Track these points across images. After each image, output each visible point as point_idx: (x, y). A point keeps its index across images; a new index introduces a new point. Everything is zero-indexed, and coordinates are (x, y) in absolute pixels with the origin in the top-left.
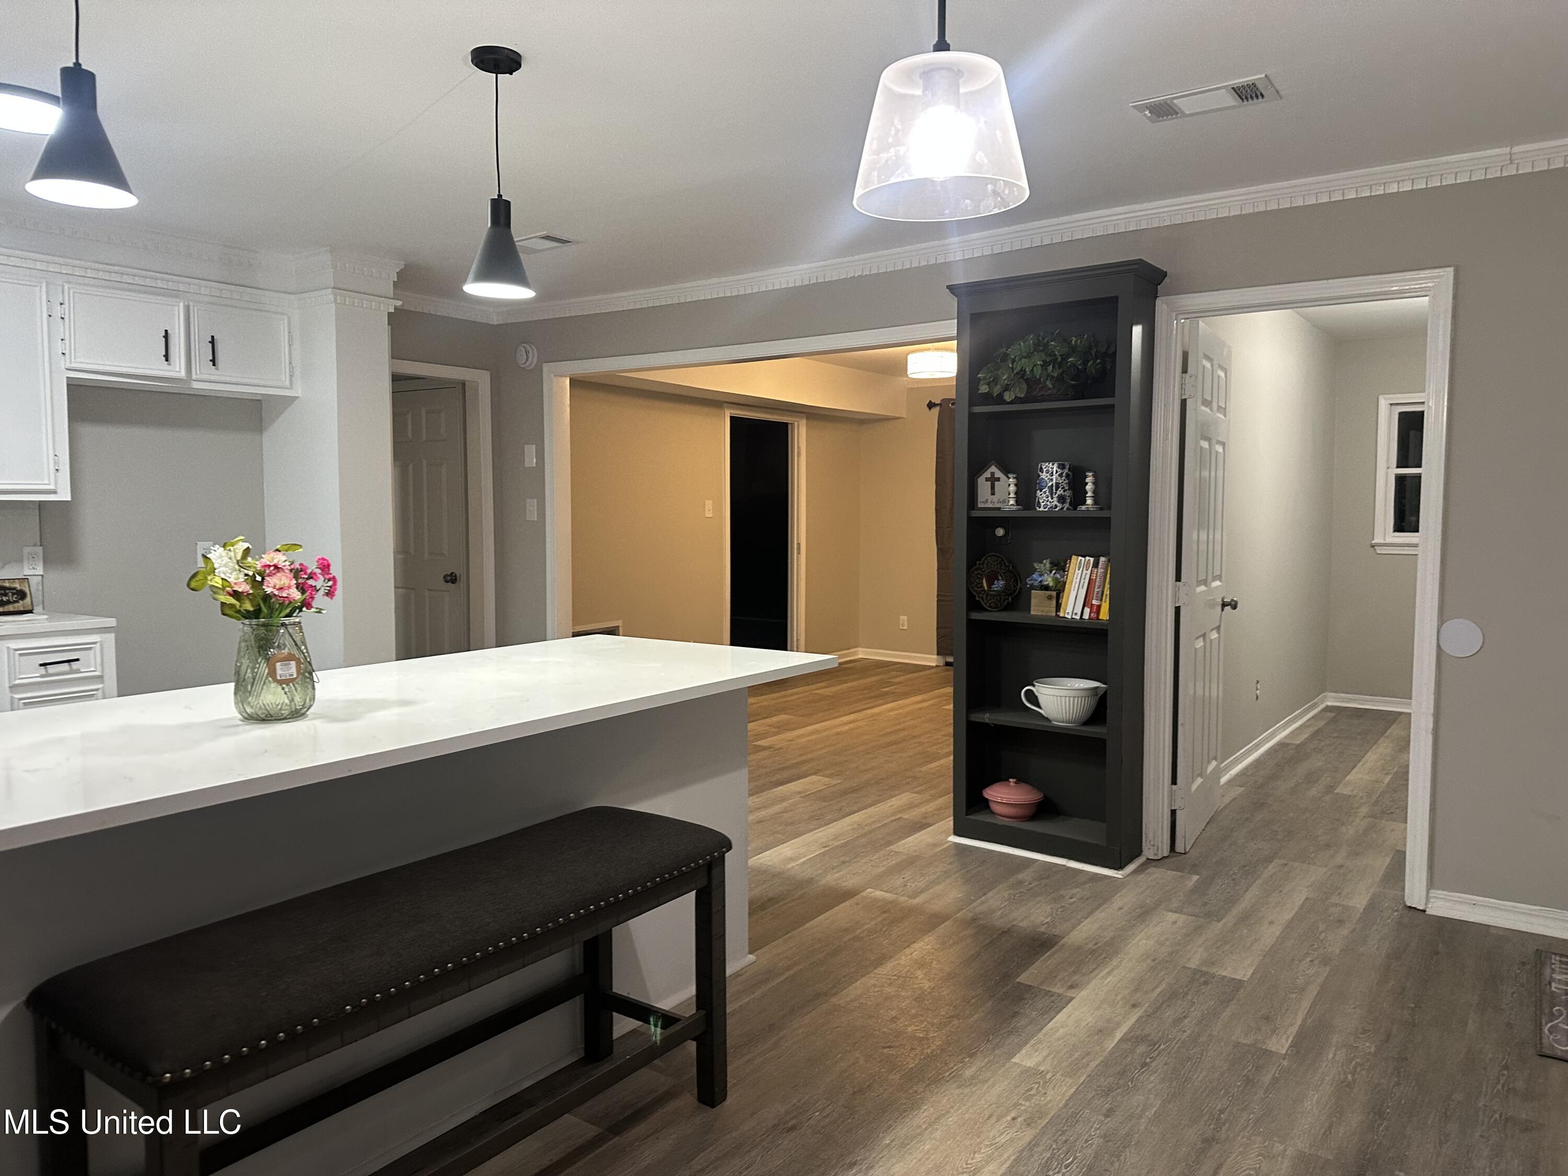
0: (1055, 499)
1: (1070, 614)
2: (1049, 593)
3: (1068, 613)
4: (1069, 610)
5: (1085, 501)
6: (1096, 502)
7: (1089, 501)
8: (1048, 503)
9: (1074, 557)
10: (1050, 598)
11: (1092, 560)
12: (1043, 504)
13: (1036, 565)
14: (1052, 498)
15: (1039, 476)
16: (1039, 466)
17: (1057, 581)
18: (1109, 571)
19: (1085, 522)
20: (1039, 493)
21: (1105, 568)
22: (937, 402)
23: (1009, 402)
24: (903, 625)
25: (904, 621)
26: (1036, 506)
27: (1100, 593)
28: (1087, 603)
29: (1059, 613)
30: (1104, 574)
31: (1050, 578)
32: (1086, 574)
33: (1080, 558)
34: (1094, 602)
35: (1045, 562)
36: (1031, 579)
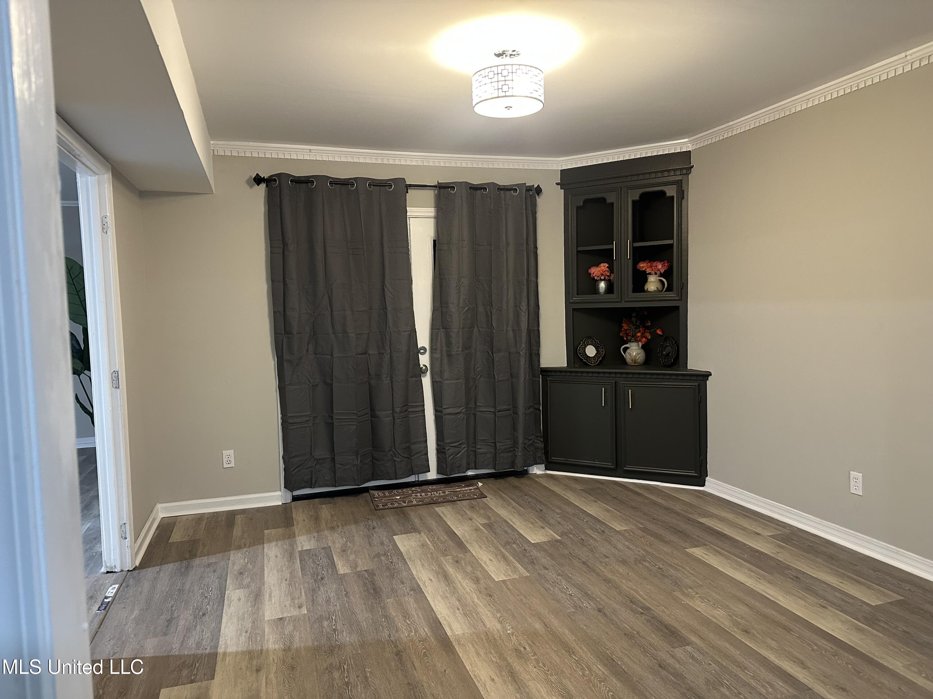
22: (266, 177)
24: (229, 462)
25: (229, 456)
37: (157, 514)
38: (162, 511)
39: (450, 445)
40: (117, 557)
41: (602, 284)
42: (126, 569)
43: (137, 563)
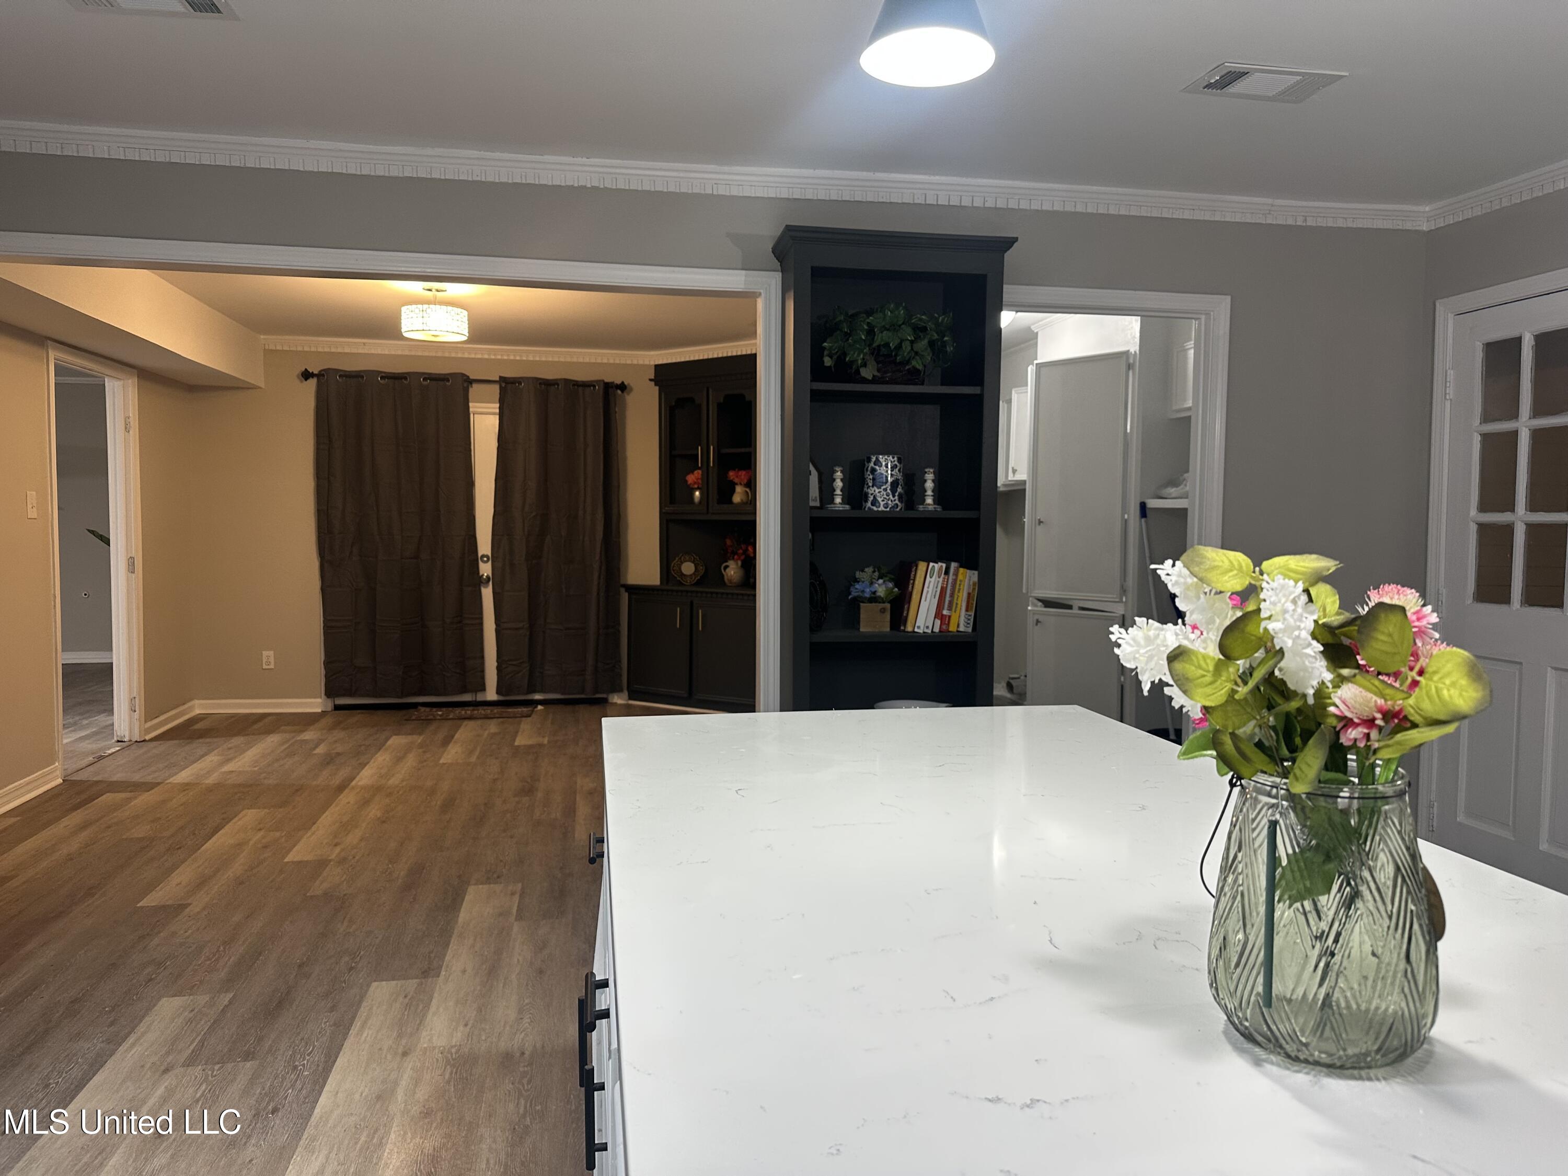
0: (896, 498)
1: (922, 628)
2: (881, 605)
3: (919, 627)
4: (921, 622)
5: (924, 500)
6: (937, 501)
7: (929, 500)
8: (890, 502)
9: (922, 566)
10: (883, 611)
11: (944, 565)
12: (882, 503)
13: (858, 574)
14: (894, 496)
15: (873, 471)
16: (874, 459)
17: (890, 591)
18: (960, 577)
19: (927, 523)
20: (877, 491)
21: (956, 574)
22: (316, 372)
23: (864, 381)
24: (268, 663)
25: (268, 657)
26: (869, 504)
27: (951, 603)
28: (938, 614)
29: (902, 628)
30: (955, 581)
31: (881, 588)
32: (938, 582)
33: (931, 564)
34: (945, 612)
35: (869, 570)
36: (856, 590)
37: (191, 709)
38: (199, 707)
39: (511, 663)
40: (127, 729)
41: (697, 493)
42: (134, 740)
43: (147, 738)
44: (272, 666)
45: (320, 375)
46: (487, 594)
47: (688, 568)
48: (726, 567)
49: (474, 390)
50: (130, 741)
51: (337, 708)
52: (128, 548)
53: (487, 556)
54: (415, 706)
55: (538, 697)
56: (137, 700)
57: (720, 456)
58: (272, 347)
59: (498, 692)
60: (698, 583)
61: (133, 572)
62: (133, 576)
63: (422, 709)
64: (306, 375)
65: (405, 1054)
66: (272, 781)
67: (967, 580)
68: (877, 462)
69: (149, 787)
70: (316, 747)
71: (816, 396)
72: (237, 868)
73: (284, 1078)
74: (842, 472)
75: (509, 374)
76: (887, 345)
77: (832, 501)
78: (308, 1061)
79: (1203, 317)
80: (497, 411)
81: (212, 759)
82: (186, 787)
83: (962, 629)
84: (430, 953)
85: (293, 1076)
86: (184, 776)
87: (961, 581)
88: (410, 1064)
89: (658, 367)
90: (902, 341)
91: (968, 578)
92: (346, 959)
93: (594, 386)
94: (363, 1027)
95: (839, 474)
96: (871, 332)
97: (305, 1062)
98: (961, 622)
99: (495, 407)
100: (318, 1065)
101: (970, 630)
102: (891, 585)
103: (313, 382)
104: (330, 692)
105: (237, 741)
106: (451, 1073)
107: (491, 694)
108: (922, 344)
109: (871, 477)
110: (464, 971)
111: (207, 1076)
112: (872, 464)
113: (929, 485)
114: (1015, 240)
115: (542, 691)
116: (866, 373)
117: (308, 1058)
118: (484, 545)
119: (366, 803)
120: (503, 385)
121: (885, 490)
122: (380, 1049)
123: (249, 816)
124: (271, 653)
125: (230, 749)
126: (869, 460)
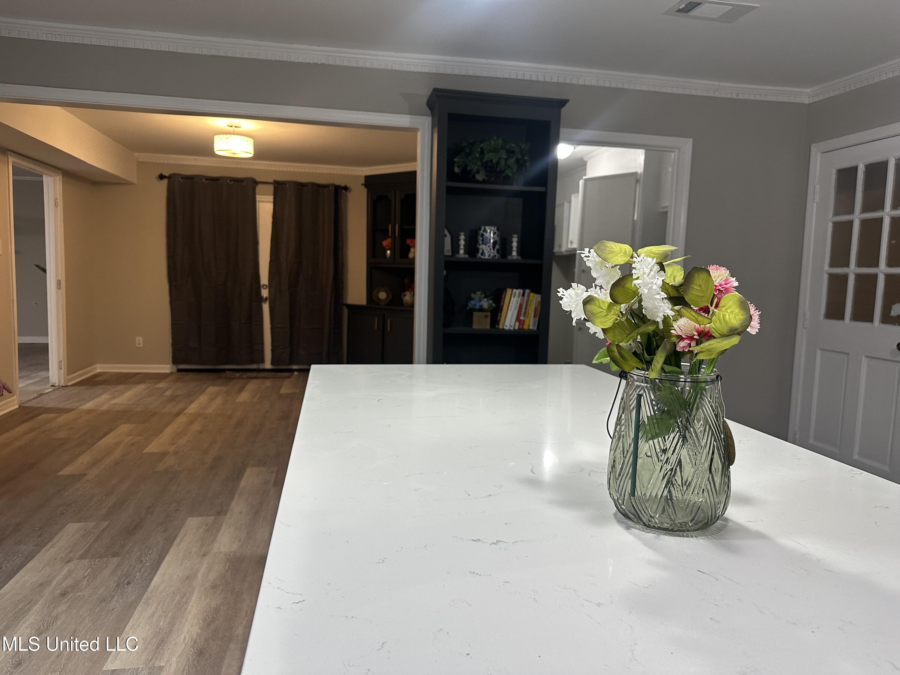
0: (495, 251)
1: (508, 326)
2: (485, 313)
3: (506, 326)
4: (507, 323)
5: (512, 253)
6: (519, 253)
7: (514, 253)
8: (492, 254)
9: (509, 289)
10: (486, 316)
11: (522, 291)
12: (487, 254)
13: (473, 295)
14: (494, 250)
15: (482, 235)
16: (483, 228)
17: (490, 306)
18: (531, 298)
19: (513, 266)
20: (484, 247)
21: (529, 296)
22: (167, 175)
23: (478, 182)
24: (139, 344)
25: (139, 340)
26: (479, 255)
27: (525, 313)
28: (518, 319)
29: (497, 326)
30: (528, 301)
31: (485, 304)
32: (518, 300)
33: (514, 290)
34: (522, 318)
35: (479, 293)
36: (471, 304)
37: (95, 369)
38: (99, 368)
39: (279, 347)
40: (57, 379)
41: (389, 252)
42: (61, 385)
43: (69, 384)
44: (141, 346)
45: (169, 177)
46: (266, 307)
47: (383, 295)
48: (405, 295)
49: (259, 188)
50: (59, 386)
51: (179, 370)
52: (57, 275)
53: (266, 286)
54: (224, 370)
55: (295, 367)
56: (63, 362)
57: (401, 230)
58: (142, 160)
59: (272, 364)
60: (388, 304)
61: (60, 289)
62: (60, 291)
63: (228, 372)
64: (162, 177)
65: (204, 555)
66: (138, 409)
67: (534, 300)
68: (485, 231)
69: (69, 410)
70: (166, 391)
71: (449, 190)
72: (117, 455)
73: (135, 567)
74: (464, 235)
75: (279, 178)
76: (491, 161)
77: (458, 252)
78: (149, 558)
79: (677, 151)
80: (272, 200)
81: (105, 396)
82: (89, 411)
83: (531, 328)
84: (222, 503)
85: (140, 565)
86: (89, 405)
87: (531, 301)
88: (206, 561)
89: (367, 177)
90: (500, 159)
91: (535, 299)
92: (174, 505)
93: (329, 187)
94: (181, 541)
95: (462, 237)
96: (482, 153)
97: (147, 558)
98: (531, 324)
99: (271, 198)
100: (155, 561)
101: (535, 328)
102: (491, 302)
103: (165, 181)
104: (175, 361)
105: (121, 387)
106: (229, 566)
107: (268, 365)
108: (512, 161)
109: (481, 239)
110: (241, 513)
111: (91, 564)
112: (482, 232)
113: (515, 244)
114: (567, 101)
115: (297, 364)
116: (479, 177)
117: (149, 556)
118: (264, 279)
119: (191, 422)
120: (276, 185)
121: (489, 246)
122: (190, 553)
123: (125, 428)
124: (141, 339)
125: (116, 391)
126: (480, 229)
